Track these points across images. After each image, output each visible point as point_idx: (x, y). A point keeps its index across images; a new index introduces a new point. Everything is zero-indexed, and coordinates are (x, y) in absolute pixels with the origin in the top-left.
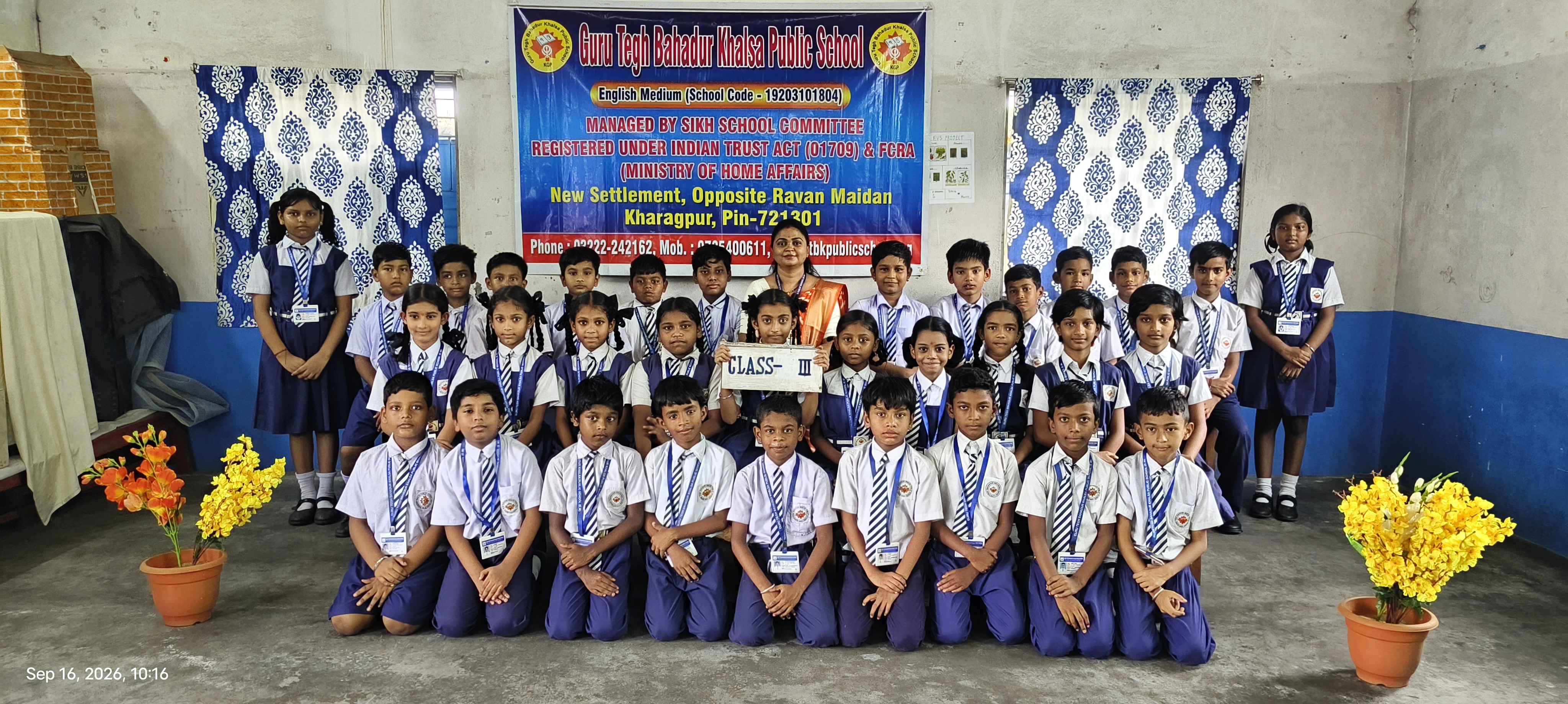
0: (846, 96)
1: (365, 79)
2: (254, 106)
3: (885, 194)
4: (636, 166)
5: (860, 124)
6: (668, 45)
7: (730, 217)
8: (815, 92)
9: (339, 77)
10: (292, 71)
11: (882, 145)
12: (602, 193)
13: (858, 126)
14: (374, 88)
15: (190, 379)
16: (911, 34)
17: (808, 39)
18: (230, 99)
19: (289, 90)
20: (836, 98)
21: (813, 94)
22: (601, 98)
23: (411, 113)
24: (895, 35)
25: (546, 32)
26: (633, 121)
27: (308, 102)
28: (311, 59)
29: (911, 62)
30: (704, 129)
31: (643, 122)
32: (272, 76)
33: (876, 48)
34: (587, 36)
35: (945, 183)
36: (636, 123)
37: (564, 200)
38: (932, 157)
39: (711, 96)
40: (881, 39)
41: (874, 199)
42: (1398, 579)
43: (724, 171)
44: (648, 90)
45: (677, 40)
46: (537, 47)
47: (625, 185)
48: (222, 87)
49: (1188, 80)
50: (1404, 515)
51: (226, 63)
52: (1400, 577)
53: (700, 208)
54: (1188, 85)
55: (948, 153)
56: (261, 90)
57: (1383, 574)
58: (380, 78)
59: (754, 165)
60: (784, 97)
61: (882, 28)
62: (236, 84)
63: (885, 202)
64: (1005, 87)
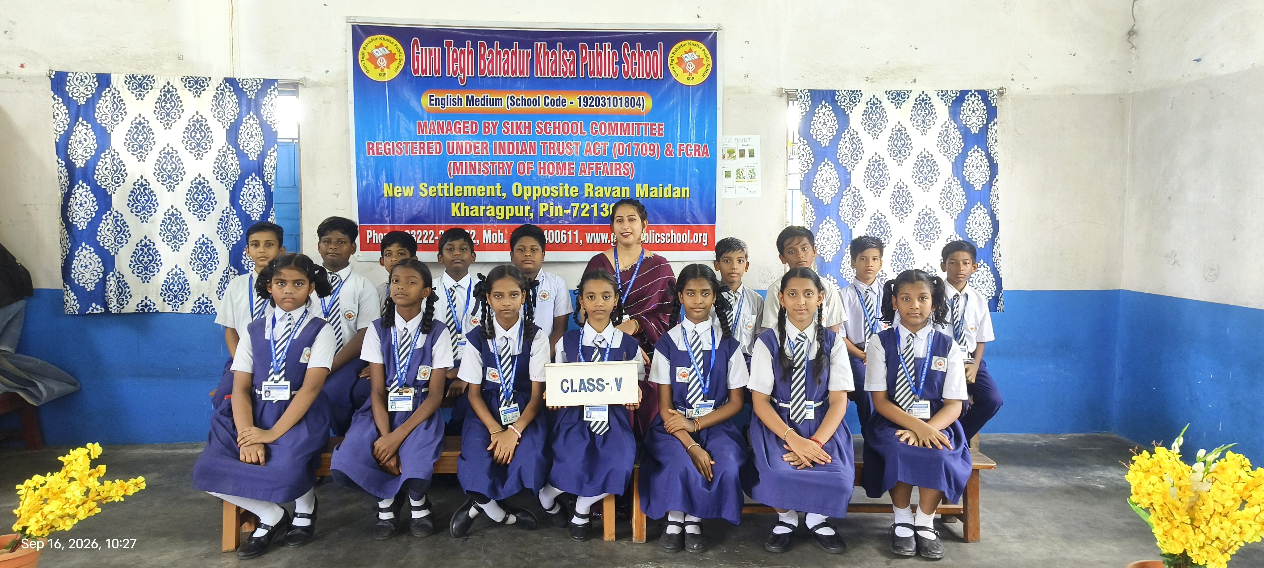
0: (648, 103)
1: (213, 85)
2: (103, 108)
3: (684, 189)
4: (461, 164)
5: (661, 127)
6: (490, 57)
7: (545, 209)
8: (621, 99)
9: (189, 83)
10: (144, 78)
11: (680, 145)
12: (430, 188)
13: (659, 129)
14: (222, 93)
15: (40, 361)
16: (704, 50)
17: (614, 53)
18: (82, 101)
19: (140, 95)
20: (640, 105)
21: (619, 101)
22: (431, 104)
23: (255, 116)
24: (690, 51)
25: (381, 45)
26: (460, 124)
27: (157, 106)
28: (163, 67)
29: (704, 75)
30: (523, 131)
31: (469, 125)
32: (126, 81)
33: (674, 63)
34: (418, 49)
35: (735, 180)
36: (462, 126)
37: (396, 195)
38: (724, 157)
39: (529, 102)
40: (678, 54)
41: (674, 193)
42: (1187, 547)
43: (540, 168)
44: (472, 97)
45: (498, 53)
46: (373, 59)
47: (451, 181)
48: (75, 91)
49: (942, 92)
50: (1189, 484)
51: (81, 70)
52: (1189, 545)
53: (520, 201)
54: (943, 96)
55: (737, 153)
56: (113, 94)
57: (1171, 541)
58: (227, 84)
59: (567, 163)
60: (594, 103)
61: (679, 45)
62: (90, 88)
63: (683, 196)
64: (785, 96)
